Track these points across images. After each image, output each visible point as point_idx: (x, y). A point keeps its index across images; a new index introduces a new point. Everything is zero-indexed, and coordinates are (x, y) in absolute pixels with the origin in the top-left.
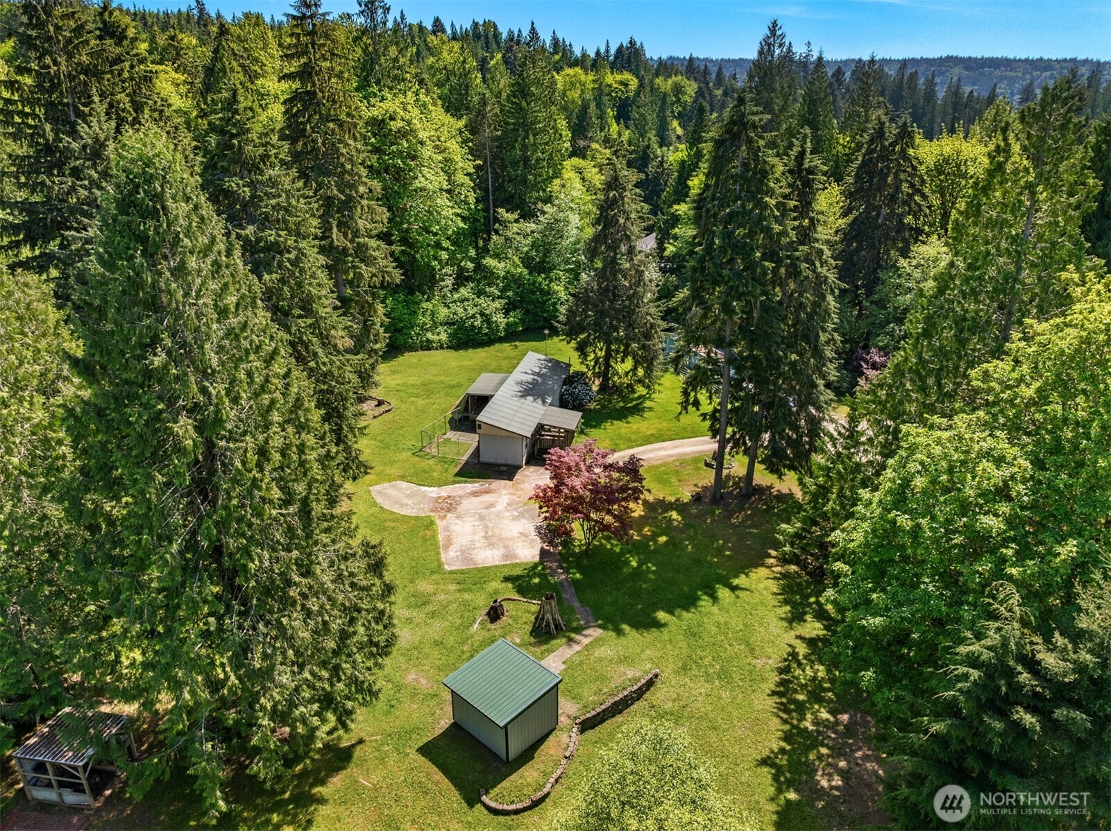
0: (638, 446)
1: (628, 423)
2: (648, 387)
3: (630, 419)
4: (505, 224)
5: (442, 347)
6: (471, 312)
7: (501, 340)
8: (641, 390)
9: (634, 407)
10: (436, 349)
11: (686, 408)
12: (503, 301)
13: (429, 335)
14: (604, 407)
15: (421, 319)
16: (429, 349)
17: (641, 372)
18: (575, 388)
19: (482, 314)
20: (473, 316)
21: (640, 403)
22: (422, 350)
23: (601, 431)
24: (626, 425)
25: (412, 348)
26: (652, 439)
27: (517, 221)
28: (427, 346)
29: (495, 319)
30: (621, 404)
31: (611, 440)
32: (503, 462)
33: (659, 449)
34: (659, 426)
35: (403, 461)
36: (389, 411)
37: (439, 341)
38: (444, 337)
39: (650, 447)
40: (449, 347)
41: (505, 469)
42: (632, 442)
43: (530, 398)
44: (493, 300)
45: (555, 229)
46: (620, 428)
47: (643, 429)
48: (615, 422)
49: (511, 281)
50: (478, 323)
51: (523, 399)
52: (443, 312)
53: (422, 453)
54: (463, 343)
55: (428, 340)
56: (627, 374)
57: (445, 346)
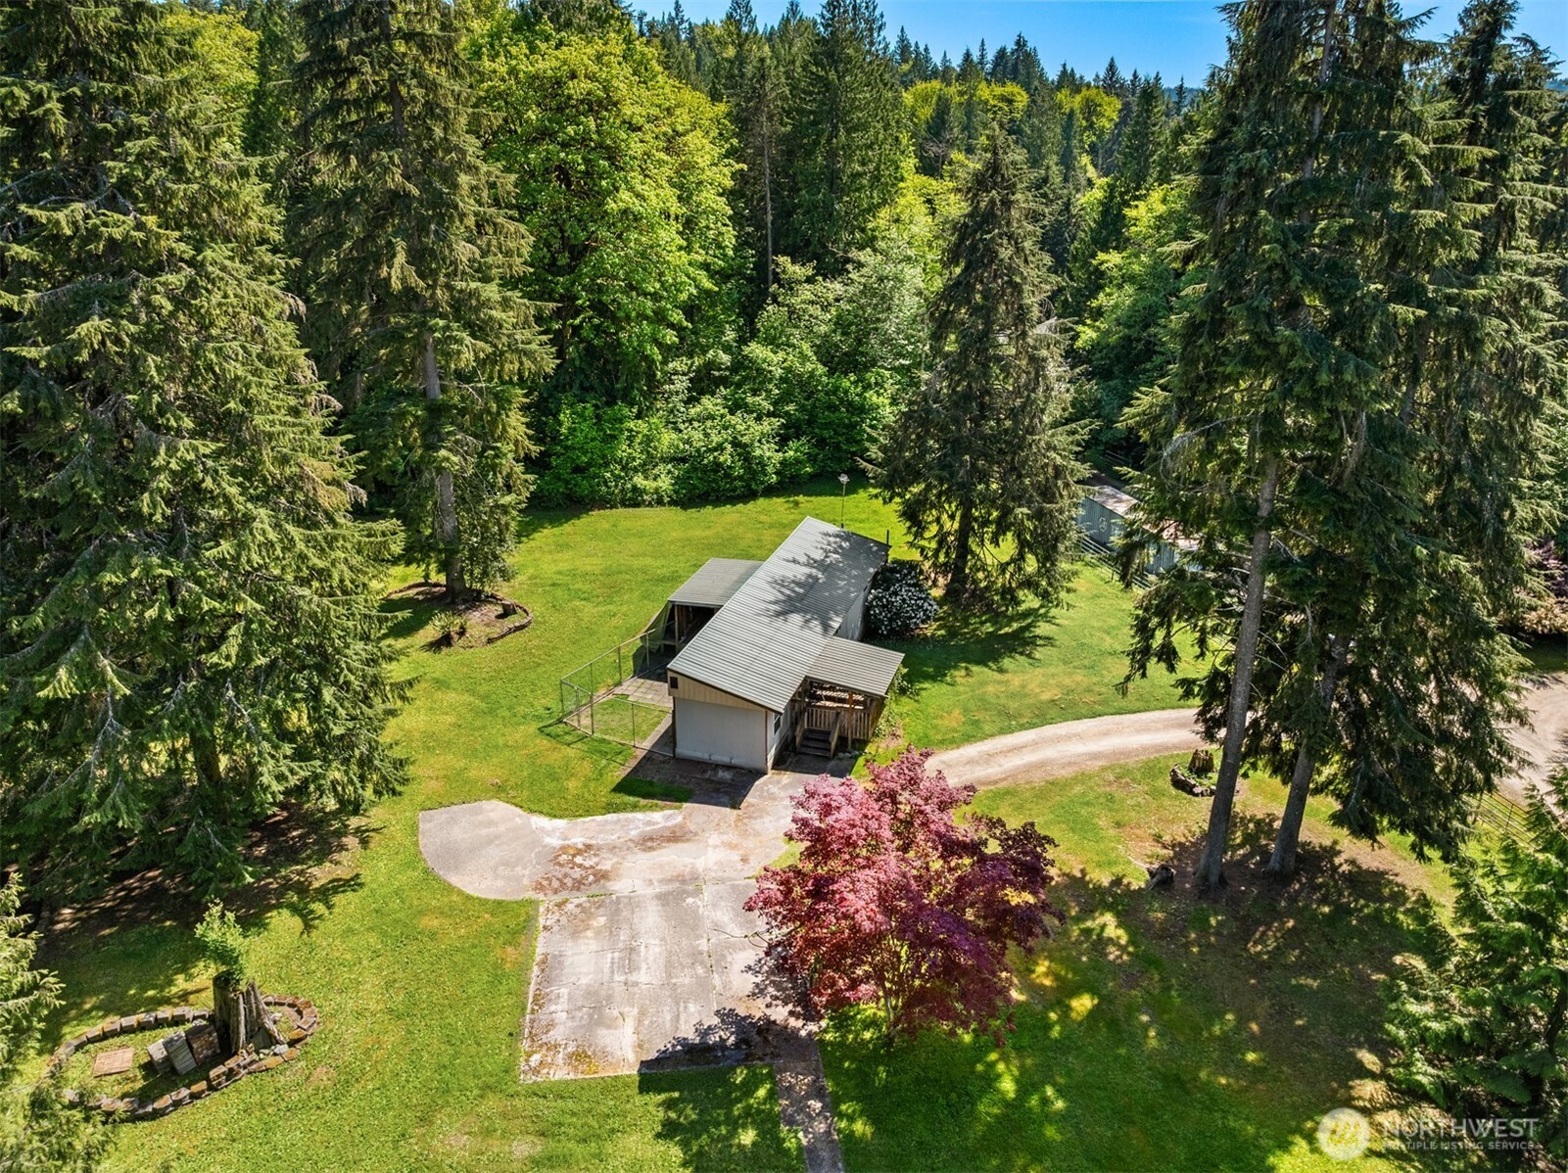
0: (1022, 727)
1: (1001, 671)
2: (1045, 596)
3: (1006, 662)
4: (790, 286)
5: (660, 502)
6: (716, 439)
7: (770, 491)
8: (1029, 600)
9: (1016, 635)
10: (650, 505)
11: (1143, 667)
12: (777, 422)
13: (639, 480)
14: (953, 633)
15: (623, 450)
16: (636, 505)
17: (1031, 564)
18: (895, 594)
19: (736, 444)
20: (720, 448)
21: (1029, 626)
22: (624, 505)
23: (944, 688)
24: (997, 676)
25: (605, 503)
26: (1053, 713)
27: (810, 280)
28: (634, 499)
29: (758, 452)
30: (989, 628)
31: (966, 710)
32: (725, 759)
33: (1069, 737)
34: (1067, 681)
35: (516, 748)
36: (522, 627)
37: (657, 490)
38: (665, 483)
39: (1048, 731)
40: (673, 503)
41: (726, 775)
42: (1009, 716)
43: (796, 619)
44: (758, 419)
45: (879, 295)
46: (983, 684)
47: (1033, 686)
48: (975, 668)
49: (794, 385)
50: (725, 458)
51: (779, 622)
52: (667, 439)
53: (560, 729)
54: (699, 496)
55: (635, 488)
56: (1003, 567)
57: (666, 500)
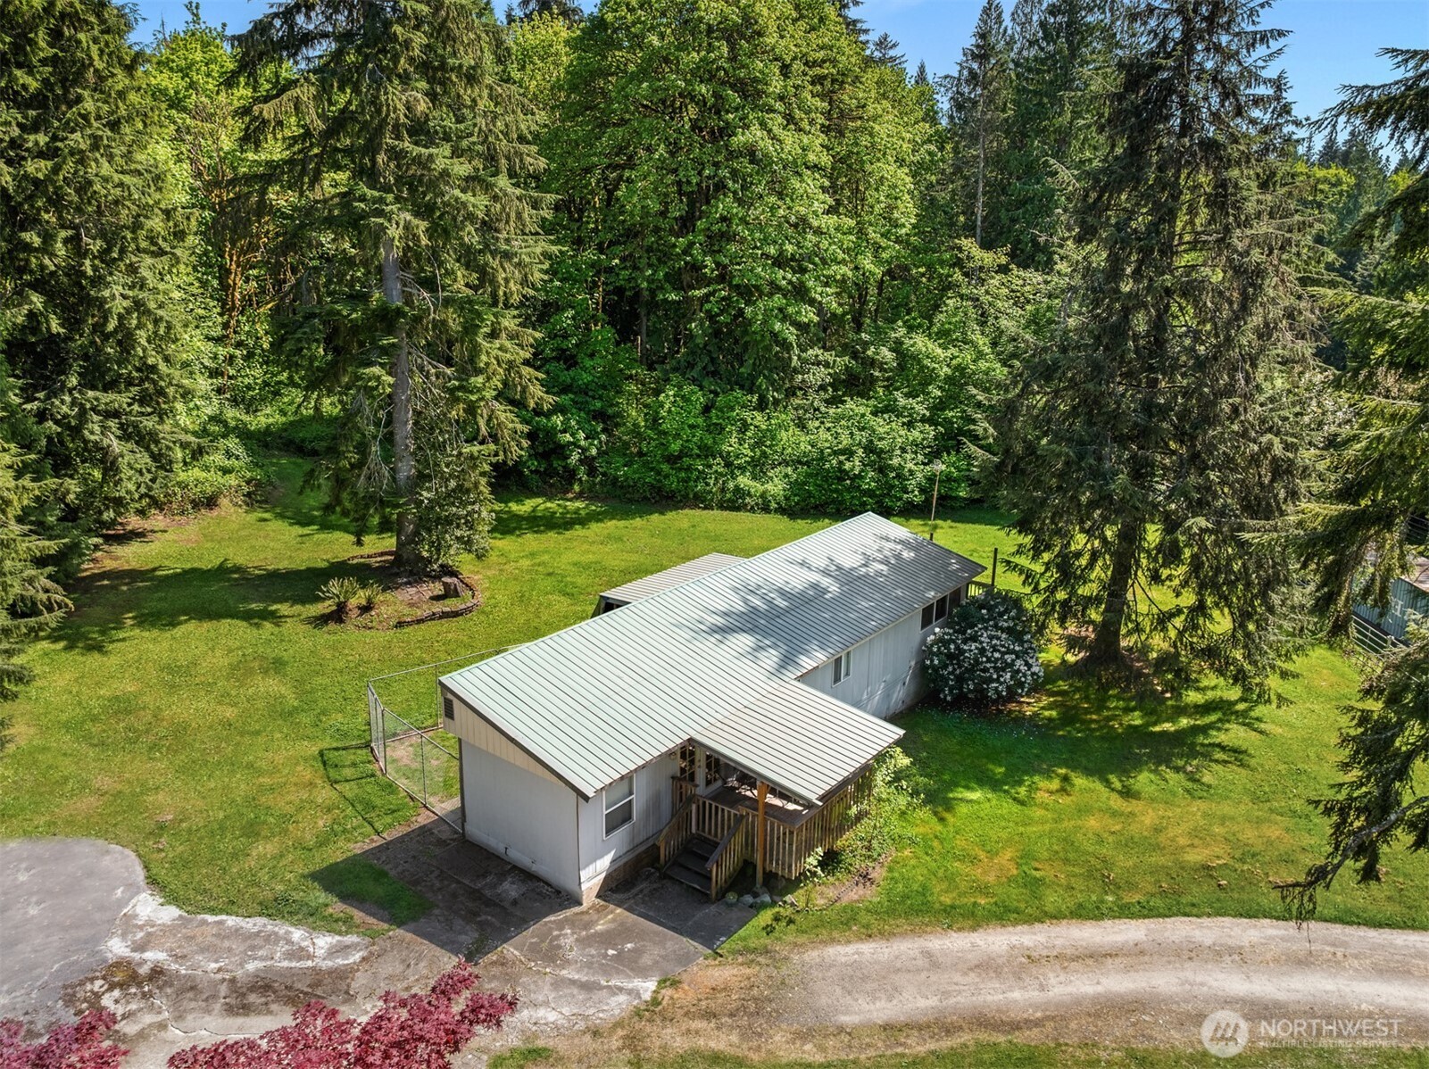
0: (1124, 912)
1: (1127, 793)
3: (1143, 780)
5: (766, 509)
7: (908, 511)
9: (1178, 738)
10: (752, 510)
13: (744, 481)
14: (1070, 716)
16: (738, 509)
17: (1219, 623)
22: (721, 507)
23: (1008, 807)
24: (1116, 802)
25: (699, 501)
26: (1196, 893)
27: (1003, 269)
28: (733, 502)
30: (1136, 719)
31: (1026, 856)
32: (526, 862)
33: (1219, 954)
34: (1249, 835)
37: (764, 496)
38: (777, 488)
39: (1179, 929)
40: (781, 510)
41: (511, 891)
42: (1108, 884)
43: (744, 641)
46: (1083, 811)
47: (1178, 834)
48: (1080, 781)
51: (709, 644)
53: (354, 756)
55: (737, 489)
57: (773, 505)
